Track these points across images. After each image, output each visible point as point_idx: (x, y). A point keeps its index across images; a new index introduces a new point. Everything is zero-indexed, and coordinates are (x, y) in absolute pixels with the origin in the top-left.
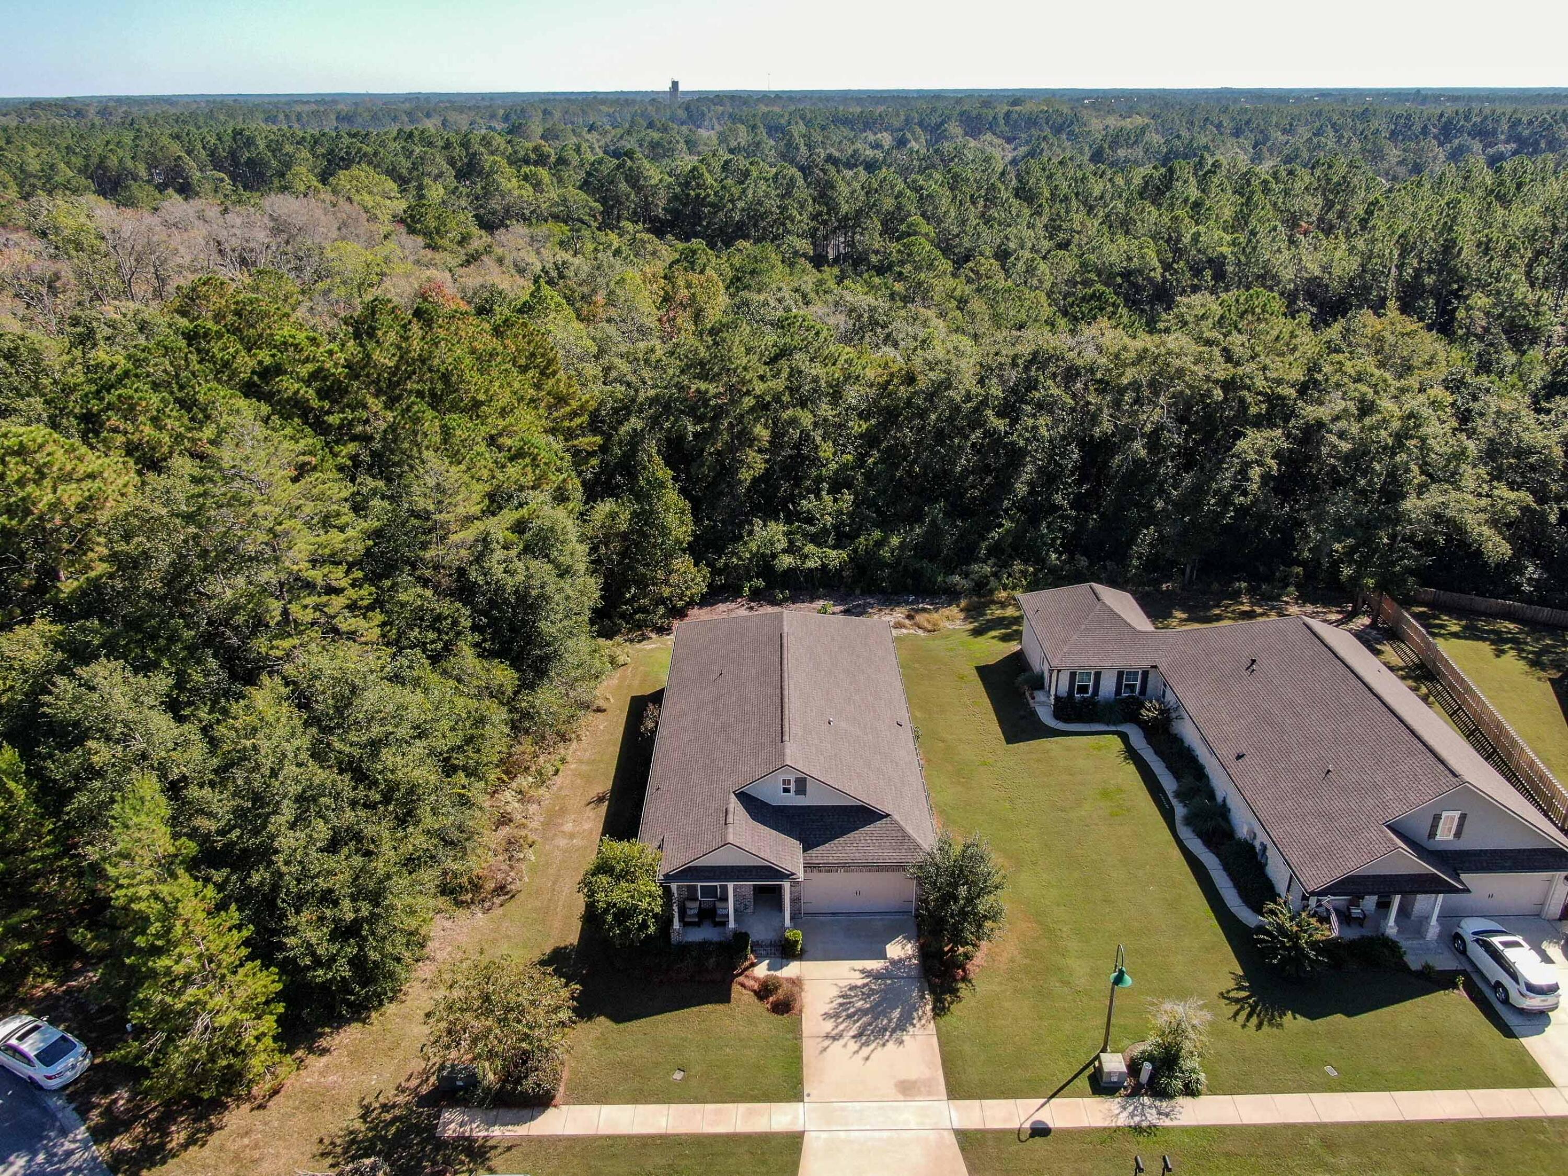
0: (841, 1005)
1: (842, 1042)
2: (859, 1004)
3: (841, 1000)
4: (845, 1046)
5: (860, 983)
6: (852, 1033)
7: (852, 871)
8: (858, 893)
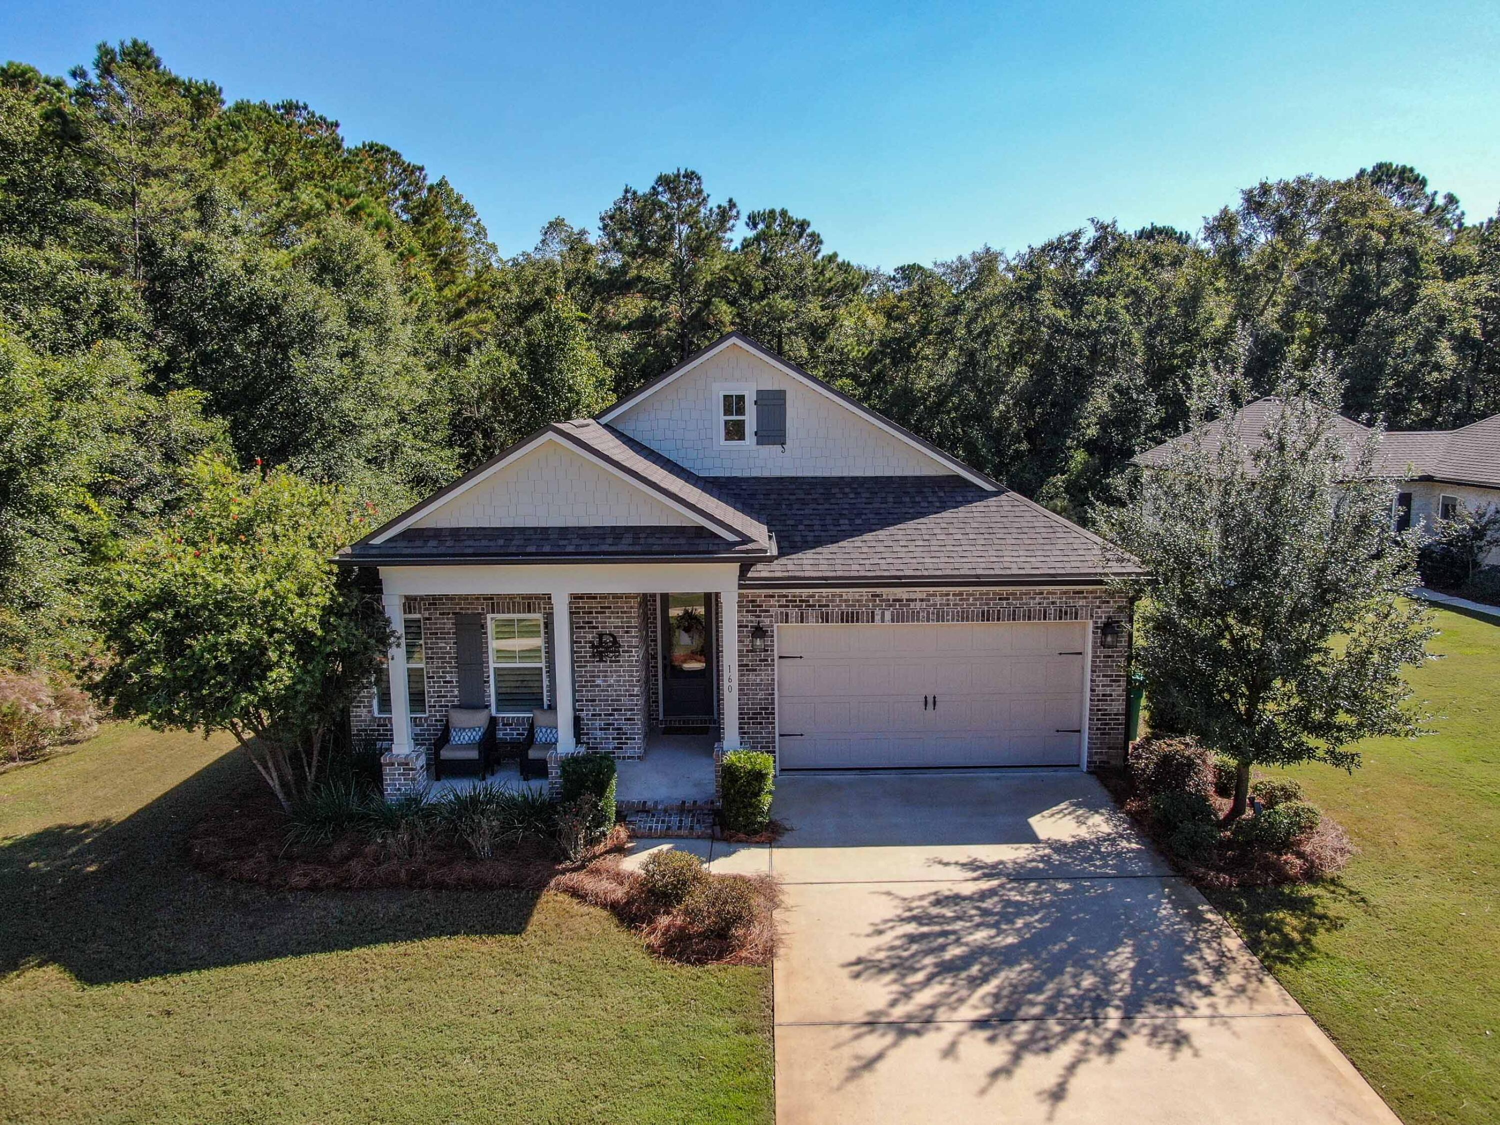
0: (912, 939)
1: (935, 1040)
2: (980, 936)
3: (911, 928)
4: (950, 1051)
5: (968, 889)
6: (968, 1012)
7: (915, 616)
8: (930, 702)
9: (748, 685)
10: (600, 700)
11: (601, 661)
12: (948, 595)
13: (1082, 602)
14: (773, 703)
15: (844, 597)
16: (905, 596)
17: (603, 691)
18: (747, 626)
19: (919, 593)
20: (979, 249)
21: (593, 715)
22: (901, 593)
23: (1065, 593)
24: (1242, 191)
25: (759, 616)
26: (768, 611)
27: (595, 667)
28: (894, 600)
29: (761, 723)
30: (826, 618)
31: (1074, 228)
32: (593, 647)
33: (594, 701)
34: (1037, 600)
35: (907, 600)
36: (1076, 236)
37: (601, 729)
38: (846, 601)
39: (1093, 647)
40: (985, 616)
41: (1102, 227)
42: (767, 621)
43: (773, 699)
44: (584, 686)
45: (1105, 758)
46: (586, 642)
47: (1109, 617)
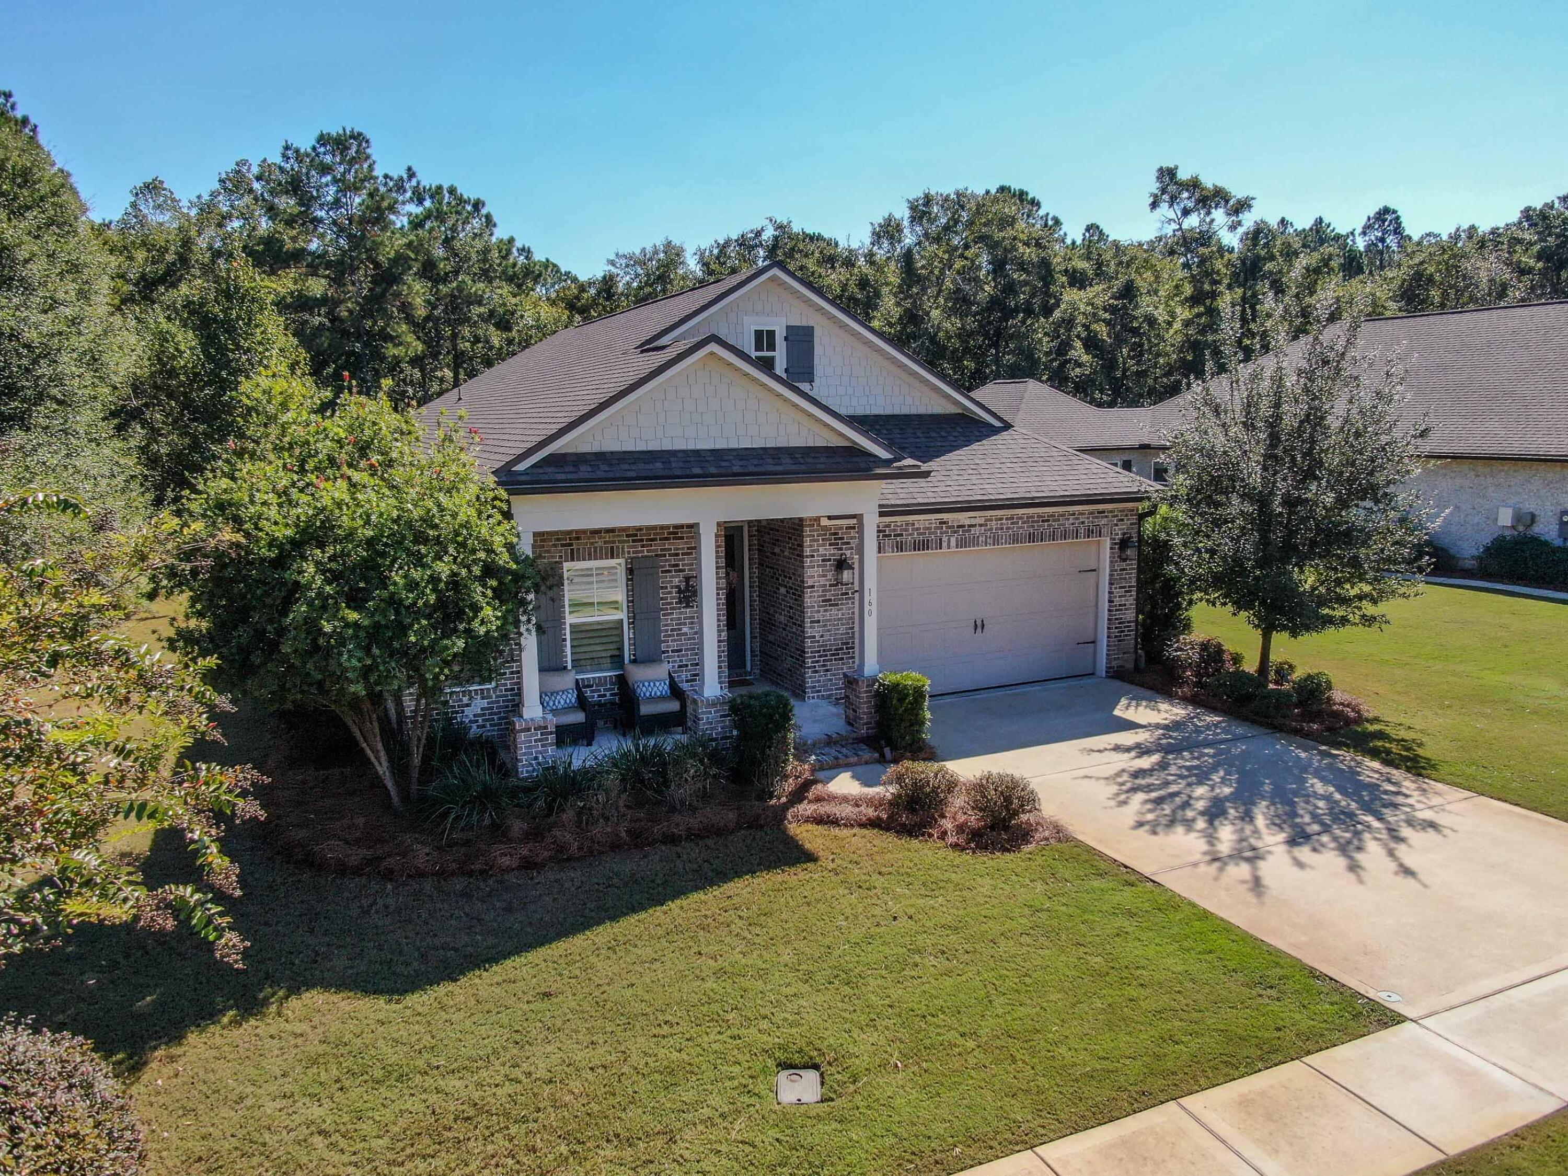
7: (975, 542)
8: (979, 626)
9: (830, 620)
10: (686, 650)
11: (688, 606)
12: (1001, 519)
13: (1104, 521)
14: (853, 637)
15: (917, 526)
16: (967, 522)
17: (689, 639)
18: (829, 560)
19: (978, 517)
20: (660, 242)
21: (680, 666)
22: (964, 518)
23: (1092, 513)
24: (909, 201)
25: (841, 549)
26: (848, 543)
27: (681, 613)
28: (959, 527)
29: (842, 659)
30: (900, 547)
31: (757, 226)
32: (680, 592)
33: (681, 650)
34: (1071, 521)
35: (970, 526)
36: (758, 234)
37: (687, 681)
38: (918, 529)
39: (1111, 562)
40: (1032, 538)
41: (780, 227)
42: (848, 553)
43: (853, 633)
44: (670, 636)
45: (1120, 663)
46: (672, 587)
47: (1124, 534)
